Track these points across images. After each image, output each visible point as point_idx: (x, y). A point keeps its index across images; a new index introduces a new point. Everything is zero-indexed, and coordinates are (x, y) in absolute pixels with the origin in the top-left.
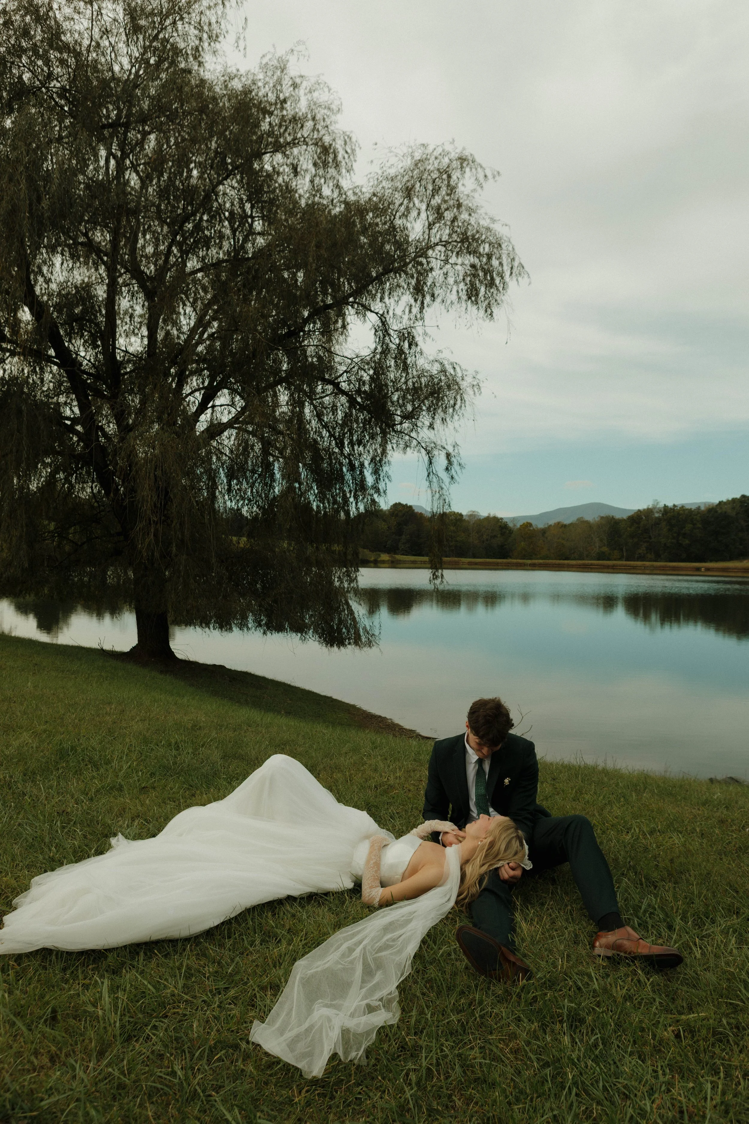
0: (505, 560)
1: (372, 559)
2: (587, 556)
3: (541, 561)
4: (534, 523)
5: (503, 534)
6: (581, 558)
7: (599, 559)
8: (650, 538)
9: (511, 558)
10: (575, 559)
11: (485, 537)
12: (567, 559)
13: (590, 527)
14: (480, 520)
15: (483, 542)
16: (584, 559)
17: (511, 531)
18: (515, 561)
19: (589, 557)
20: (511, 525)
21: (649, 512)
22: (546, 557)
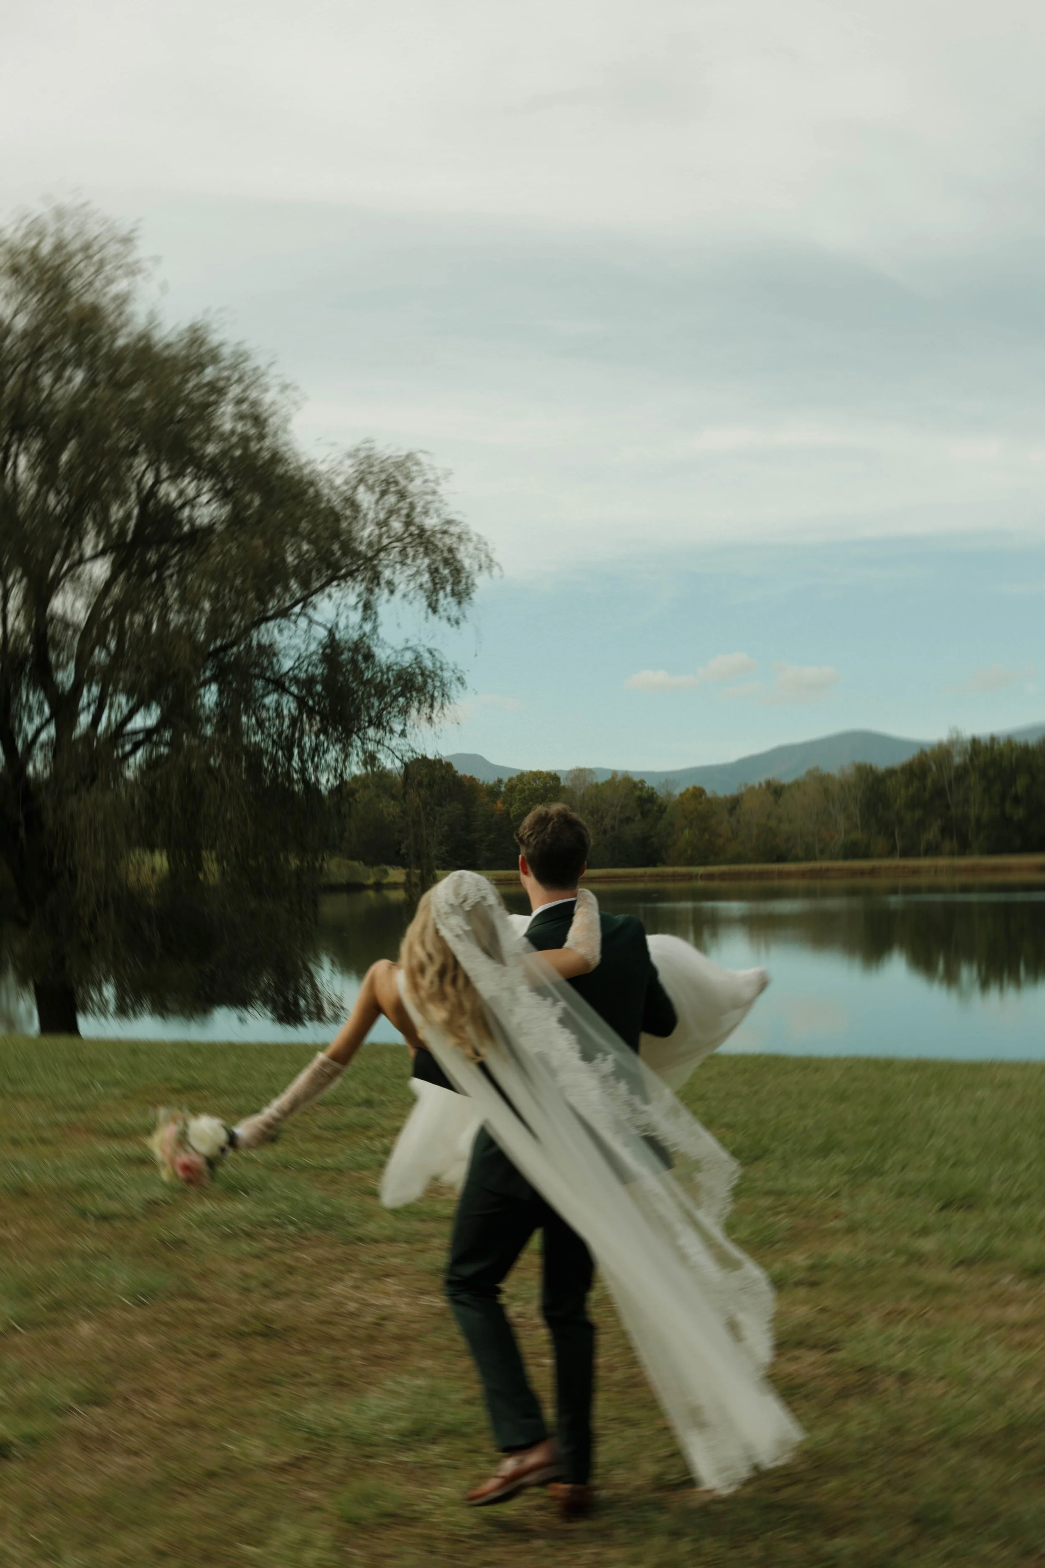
0: (650, 870)
1: (371, 881)
2: (822, 851)
3: (724, 868)
4: (710, 790)
5: (644, 815)
6: (809, 856)
7: (846, 857)
8: (948, 807)
9: (664, 863)
10: (796, 859)
11: (607, 822)
12: (781, 859)
13: (826, 791)
14: (597, 786)
15: (605, 832)
16: (814, 859)
17: (662, 809)
18: (669, 870)
19: (824, 853)
20: (661, 793)
21: (942, 753)
22: (738, 859)
